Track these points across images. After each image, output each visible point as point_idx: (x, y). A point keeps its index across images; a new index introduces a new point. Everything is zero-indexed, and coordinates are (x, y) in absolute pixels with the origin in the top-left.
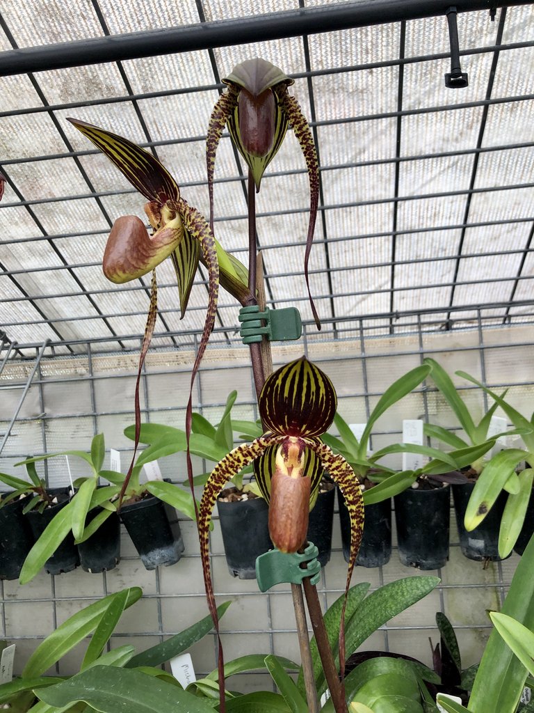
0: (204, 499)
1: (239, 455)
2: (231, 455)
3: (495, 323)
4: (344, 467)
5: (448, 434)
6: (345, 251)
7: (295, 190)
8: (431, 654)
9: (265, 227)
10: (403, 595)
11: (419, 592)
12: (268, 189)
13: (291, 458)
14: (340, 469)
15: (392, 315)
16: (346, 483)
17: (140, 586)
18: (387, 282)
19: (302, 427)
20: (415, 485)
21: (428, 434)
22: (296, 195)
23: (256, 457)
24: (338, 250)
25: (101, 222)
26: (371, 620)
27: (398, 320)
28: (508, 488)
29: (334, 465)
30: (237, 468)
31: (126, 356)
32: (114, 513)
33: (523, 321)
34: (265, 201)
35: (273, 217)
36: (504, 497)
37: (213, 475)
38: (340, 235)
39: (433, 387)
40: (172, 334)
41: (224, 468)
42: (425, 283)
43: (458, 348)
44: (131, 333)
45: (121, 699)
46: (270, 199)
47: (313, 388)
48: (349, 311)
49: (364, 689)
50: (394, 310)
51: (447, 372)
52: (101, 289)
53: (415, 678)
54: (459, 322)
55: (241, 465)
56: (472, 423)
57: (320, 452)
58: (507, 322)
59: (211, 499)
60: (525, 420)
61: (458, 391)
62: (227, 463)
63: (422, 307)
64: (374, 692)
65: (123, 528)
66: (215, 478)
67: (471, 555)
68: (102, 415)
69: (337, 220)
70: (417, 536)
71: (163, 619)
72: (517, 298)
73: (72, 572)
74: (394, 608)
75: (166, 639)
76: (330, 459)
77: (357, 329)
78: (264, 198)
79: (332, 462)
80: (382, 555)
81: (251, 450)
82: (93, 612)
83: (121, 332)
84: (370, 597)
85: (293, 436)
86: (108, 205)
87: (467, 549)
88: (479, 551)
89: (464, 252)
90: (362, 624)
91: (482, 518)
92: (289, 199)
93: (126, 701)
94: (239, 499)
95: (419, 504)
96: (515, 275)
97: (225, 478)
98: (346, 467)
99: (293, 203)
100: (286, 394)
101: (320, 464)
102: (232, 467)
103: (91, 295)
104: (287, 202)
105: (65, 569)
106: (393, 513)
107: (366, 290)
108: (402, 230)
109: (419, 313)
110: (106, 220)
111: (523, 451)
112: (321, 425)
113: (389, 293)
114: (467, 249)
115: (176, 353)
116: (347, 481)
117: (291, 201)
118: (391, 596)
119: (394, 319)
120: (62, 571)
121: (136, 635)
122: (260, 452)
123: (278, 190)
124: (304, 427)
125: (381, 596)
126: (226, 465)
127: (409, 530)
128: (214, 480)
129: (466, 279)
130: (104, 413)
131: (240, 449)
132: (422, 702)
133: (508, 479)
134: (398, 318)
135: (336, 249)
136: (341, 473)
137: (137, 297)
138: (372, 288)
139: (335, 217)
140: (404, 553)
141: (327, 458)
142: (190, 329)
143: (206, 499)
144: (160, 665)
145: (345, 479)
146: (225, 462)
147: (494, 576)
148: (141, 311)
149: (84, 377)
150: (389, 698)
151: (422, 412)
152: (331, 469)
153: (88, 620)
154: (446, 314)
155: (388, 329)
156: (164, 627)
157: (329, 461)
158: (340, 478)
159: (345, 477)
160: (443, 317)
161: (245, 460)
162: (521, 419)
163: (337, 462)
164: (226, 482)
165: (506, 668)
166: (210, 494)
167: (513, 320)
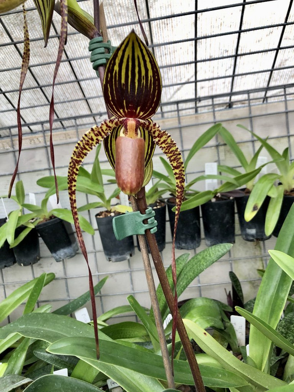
0: (70, 171)
1: (92, 134)
2: (86, 135)
3: (258, 103)
4: (169, 141)
5: (232, 170)
6: (165, 54)
7: (130, 8)
8: (226, 297)
9: (113, 37)
10: (210, 256)
11: (220, 254)
12: (113, 7)
13: (130, 131)
14: (166, 142)
15: (197, 100)
16: (171, 153)
17: (54, 272)
18: (192, 76)
19: (136, 110)
20: (214, 200)
21: (220, 171)
22: (131, 11)
23: (105, 137)
24: (161, 53)
25: (5, 38)
26: (191, 274)
27: (200, 103)
28: (270, 195)
29: (162, 139)
30: (91, 145)
31: (34, 136)
32: (33, 229)
33: (275, 101)
34: (111, 17)
35: (117, 28)
36: (268, 200)
37: (75, 152)
38: (161, 42)
39: (222, 143)
40: (60, 119)
41: (82, 146)
42: (216, 76)
43: (237, 118)
44: (35, 121)
45: (40, 330)
46: (115, 16)
47: (143, 73)
48: (170, 99)
49: (189, 314)
50: (198, 96)
51: (231, 133)
52: (12, 90)
53: (218, 308)
54: (236, 103)
55: (94, 142)
56: (246, 162)
57: (151, 130)
58: (265, 102)
59: (75, 170)
60: (279, 154)
61: (238, 144)
62: (84, 142)
63: (214, 93)
64: (195, 315)
65: (41, 240)
66: (76, 154)
67: (247, 238)
68: (22, 173)
69: (159, 30)
70: (216, 229)
71: (69, 290)
72: (272, 84)
73: (12, 267)
74: (205, 265)
75: (71, 301)
76: (159, 134)
77: (175, 111)
78: (111, 14)
79: (161, 137)
80: (195, 242)
81: (100, 130)
82: (26, 288)
83: (29, 121)
84: (190, 261)
85: (131, 117)
86: (7, 24)
87: (245, 235)
88: (253, 236)
89: (239, 53)
90: (186, 276)
91: (255, 213)
92: (127, 15)
93: (43, 330)
94: (109, 216)
95: (217, 210)
96: (270, 68)
97: (83, 154)
98: (171, 141)
99: (130, 18)
100: (123, 81)
101: (152, 140)
102: (87, 144)
103: (6, 94)
104: (126, 17)
105: (7, 265)
106: (201, 220)
107: (180, 82)
108: (200, 36)
109: (212, 97)
110: (8, 36)
111: (277, 175)
112: (151, 106)
113: (194, 84)
114: (241, 50)
115: (64, 132)
116: (172, 151)
117: (128, 16)
118: (203, 258)
119: (198, 102)
120: (5, 266)
121: (54, 301)
122: (107, 133)
123: (120, 8)
124: (139, 109)
125: (197, 259)
126: (83, 143)
127: (211, 226)
128: (75, 156)
129: (240, 72)
130: (23, 171)
131: (92, 130)
132: (223, 320)
133: (270, 190)
134: (200, 101)
135: (159, 52)
136: (167, 145)
137: (36, 94)
138: (183, 81)
139: (158, 28)
140: (208, 240)
141: (156, 134)
142: (72, 116)
143: (71, 171)
144: (69, 315)
145: (171, 150)
146: (82, 141)
147: (260, 251)
148: (39, 104)
149: (9, 151)
150: (204, 318)
151: (217, 159)
152: (160, 143)
153: (24, 293)
154: (228, 98)
155: (194, 110)
156: (70, 295)
157: (158, 136)
158: (166, 149)
159: (170, 148)
160: (226, 99)
161: (97, 139)
162: (277, 154)
163: (164, 137)
164: (85, 156)
165: (274, 292)
166: (73, 166)
167: (269, 100)
